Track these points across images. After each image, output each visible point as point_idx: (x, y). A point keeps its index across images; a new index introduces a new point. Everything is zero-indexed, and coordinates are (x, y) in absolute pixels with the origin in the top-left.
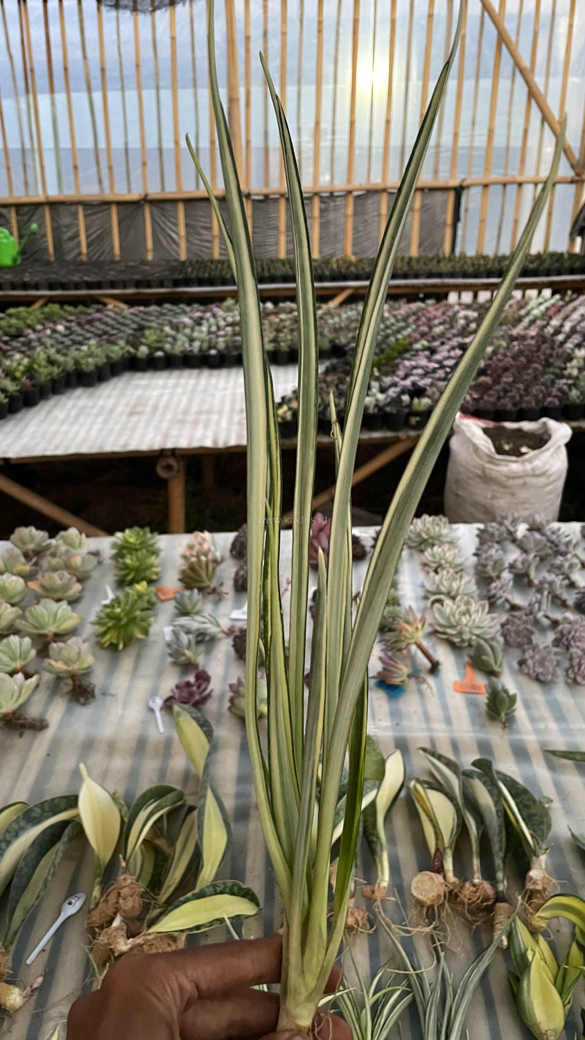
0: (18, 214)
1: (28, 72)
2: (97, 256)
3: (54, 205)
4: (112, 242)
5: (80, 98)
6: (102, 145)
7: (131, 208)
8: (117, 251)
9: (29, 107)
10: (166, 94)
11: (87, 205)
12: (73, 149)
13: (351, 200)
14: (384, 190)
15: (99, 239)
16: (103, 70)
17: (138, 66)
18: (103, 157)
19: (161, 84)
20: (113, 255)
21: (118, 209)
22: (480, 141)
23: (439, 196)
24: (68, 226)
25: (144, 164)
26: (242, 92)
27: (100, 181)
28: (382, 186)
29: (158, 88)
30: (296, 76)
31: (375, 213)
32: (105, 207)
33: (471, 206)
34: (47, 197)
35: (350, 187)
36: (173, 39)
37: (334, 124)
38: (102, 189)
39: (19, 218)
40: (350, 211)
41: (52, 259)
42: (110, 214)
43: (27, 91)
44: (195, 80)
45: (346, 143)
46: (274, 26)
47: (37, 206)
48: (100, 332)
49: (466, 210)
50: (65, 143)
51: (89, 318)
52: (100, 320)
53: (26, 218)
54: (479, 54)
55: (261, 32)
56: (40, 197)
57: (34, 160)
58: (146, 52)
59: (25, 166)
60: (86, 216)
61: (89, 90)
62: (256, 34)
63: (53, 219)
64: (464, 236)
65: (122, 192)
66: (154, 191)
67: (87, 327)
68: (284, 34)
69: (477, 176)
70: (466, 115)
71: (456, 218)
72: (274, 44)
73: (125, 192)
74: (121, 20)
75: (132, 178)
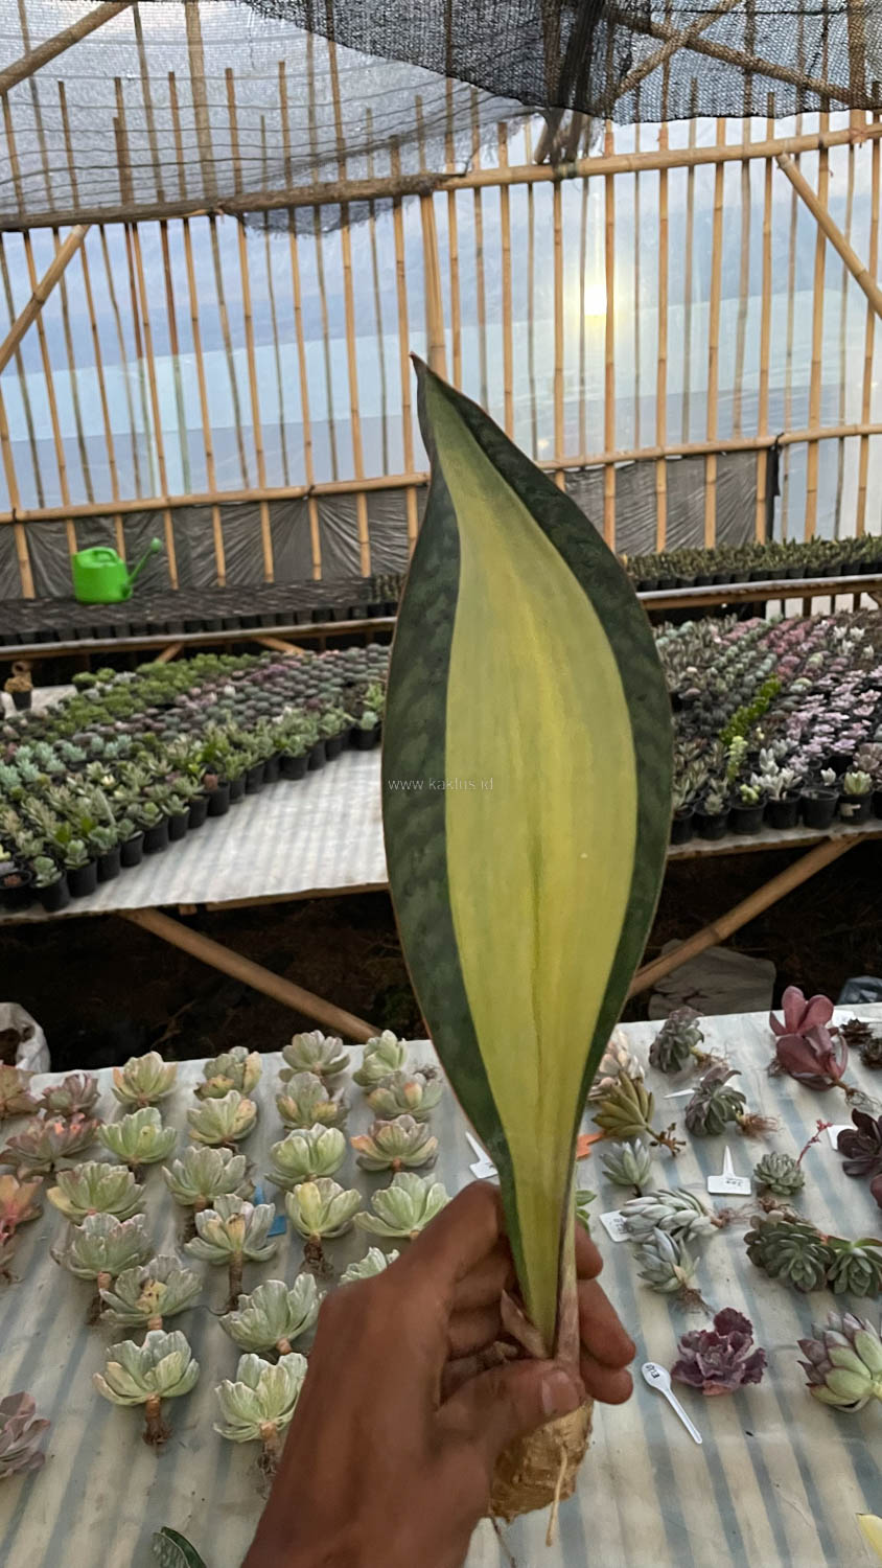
0: (125, 525)
1: (141, 327)
2: (239, 579)
3: (177, 509)
4: (262, 555)
5: (215, 360)
6: (247, 421)
7: (290, 507)
8: (270, 569)
9: (142, 375)
10: (338, 346)
11: (224, 506)
12: (205, 430)
13: (611, 474)
14: (661, 458)
15: (244, 553)
16: (248, 318)
17: (297, 309)
18: (248, 438)
19: (332, 331)
20: (264, 575)
21: (270, 510)
22: (801, 378)
23: (743, 461)
24: (198, 539)
25: (308, 444)
26: (448, 333)
27: (244, 473)
28: (658, 452)
29: (326, 338)
30: (525, 309)
31: (650, 491)
32: (253, 508)
33: (792, 471)
34: (169, 499)
35: (609, 457)
36: (347, 268)
37: (582, 370)
38: (247, 485)
39: (128, 531)
40: (611, 491)
41: (176, 587)
42: (259, 516)
43: (140, 355)
44: (379, 323)
45: (602, 394)
46: (493, 241)
47: (152, 512)
48: (291, 694)
49: (786, 477)
50: (194, 422)
51: (266, 672)
52: (282, 674)
53: (137, 530)
54: (792, 258)
55: (473, 250)
56: (159, 500)
57: (149, 449)
58: (310, 290)
59: (135, 457)
60: (223, 523)
61: (228, 346)
62: (466, 253)
63: (176, 530)
64: (784, 514)
65: (276, 485)
66: (323, 481)
67: (268, 685)
68: (506, 251)
69: (799, 429)
70: (777, 344)
71: (773, 489)
72: (493, 265)
73: (282, 484)
74: (272, 248)
75: (290, 464)
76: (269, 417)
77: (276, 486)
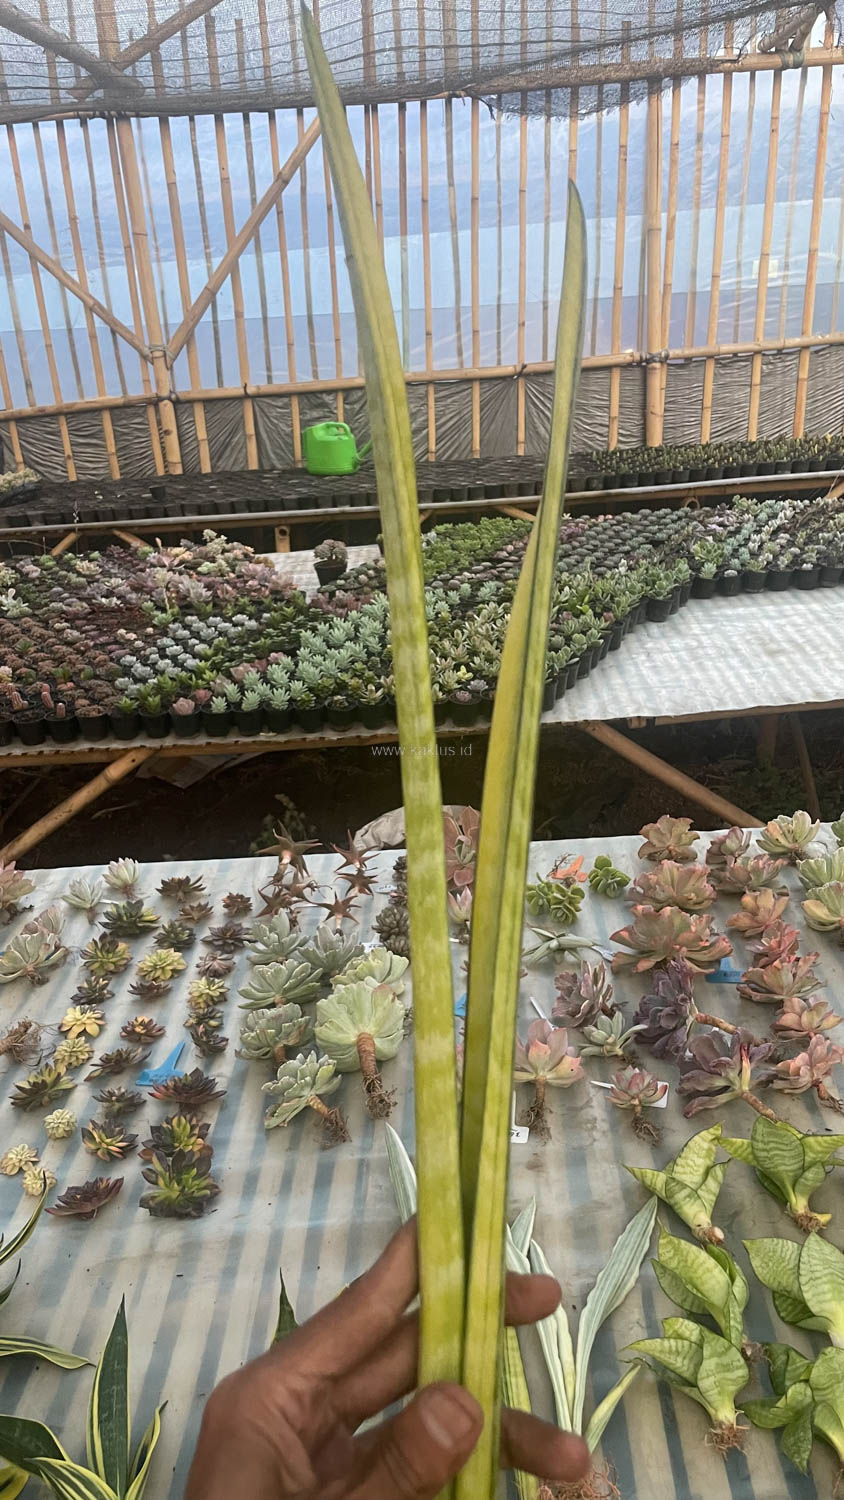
0: (345, 401)
2: (447, 454)
4: (471, 432)
5: (441, 240)
6: (466, 302)
7: (500, 384)
8: (477, 446)
11: (439, 384)
12: (427, 310)
15: (453, 430)
16: (474, 200)
18: (465, 317)
19: (553, 214)
20: (471, 451)
21: (481, 388)
24: (413, 416)
25: (522, 324)
26: (663, 218)
27: (460, 353)
29: (547, 220)
30: (738, 194)
32: (465, 386)
35: (804, 341)
36: (572, 152)
38: (461, 364)
39: (347, 407)
40: (804, 374)
42: (471, 394)
46: (713, 127)
50: (416, 302)
53: (357, 407)
55: (693, 135)
58: (536, 173)
60: (436, 400)
61: (454, 227)
62: (686, 139)
66: (534, 361)
68: (725, 136)
72: (712, 150)
73: (495, 364)
74: (502, 131)
75: (503, 343)
76: (487, 298)
77: (488, 365)
